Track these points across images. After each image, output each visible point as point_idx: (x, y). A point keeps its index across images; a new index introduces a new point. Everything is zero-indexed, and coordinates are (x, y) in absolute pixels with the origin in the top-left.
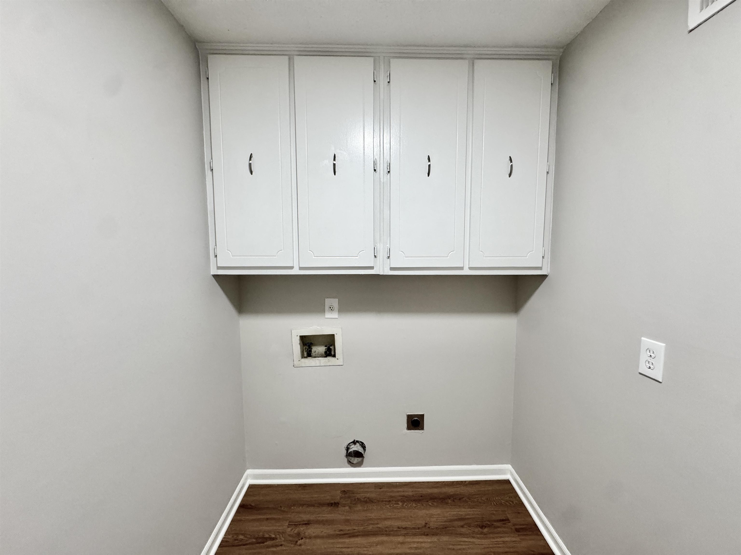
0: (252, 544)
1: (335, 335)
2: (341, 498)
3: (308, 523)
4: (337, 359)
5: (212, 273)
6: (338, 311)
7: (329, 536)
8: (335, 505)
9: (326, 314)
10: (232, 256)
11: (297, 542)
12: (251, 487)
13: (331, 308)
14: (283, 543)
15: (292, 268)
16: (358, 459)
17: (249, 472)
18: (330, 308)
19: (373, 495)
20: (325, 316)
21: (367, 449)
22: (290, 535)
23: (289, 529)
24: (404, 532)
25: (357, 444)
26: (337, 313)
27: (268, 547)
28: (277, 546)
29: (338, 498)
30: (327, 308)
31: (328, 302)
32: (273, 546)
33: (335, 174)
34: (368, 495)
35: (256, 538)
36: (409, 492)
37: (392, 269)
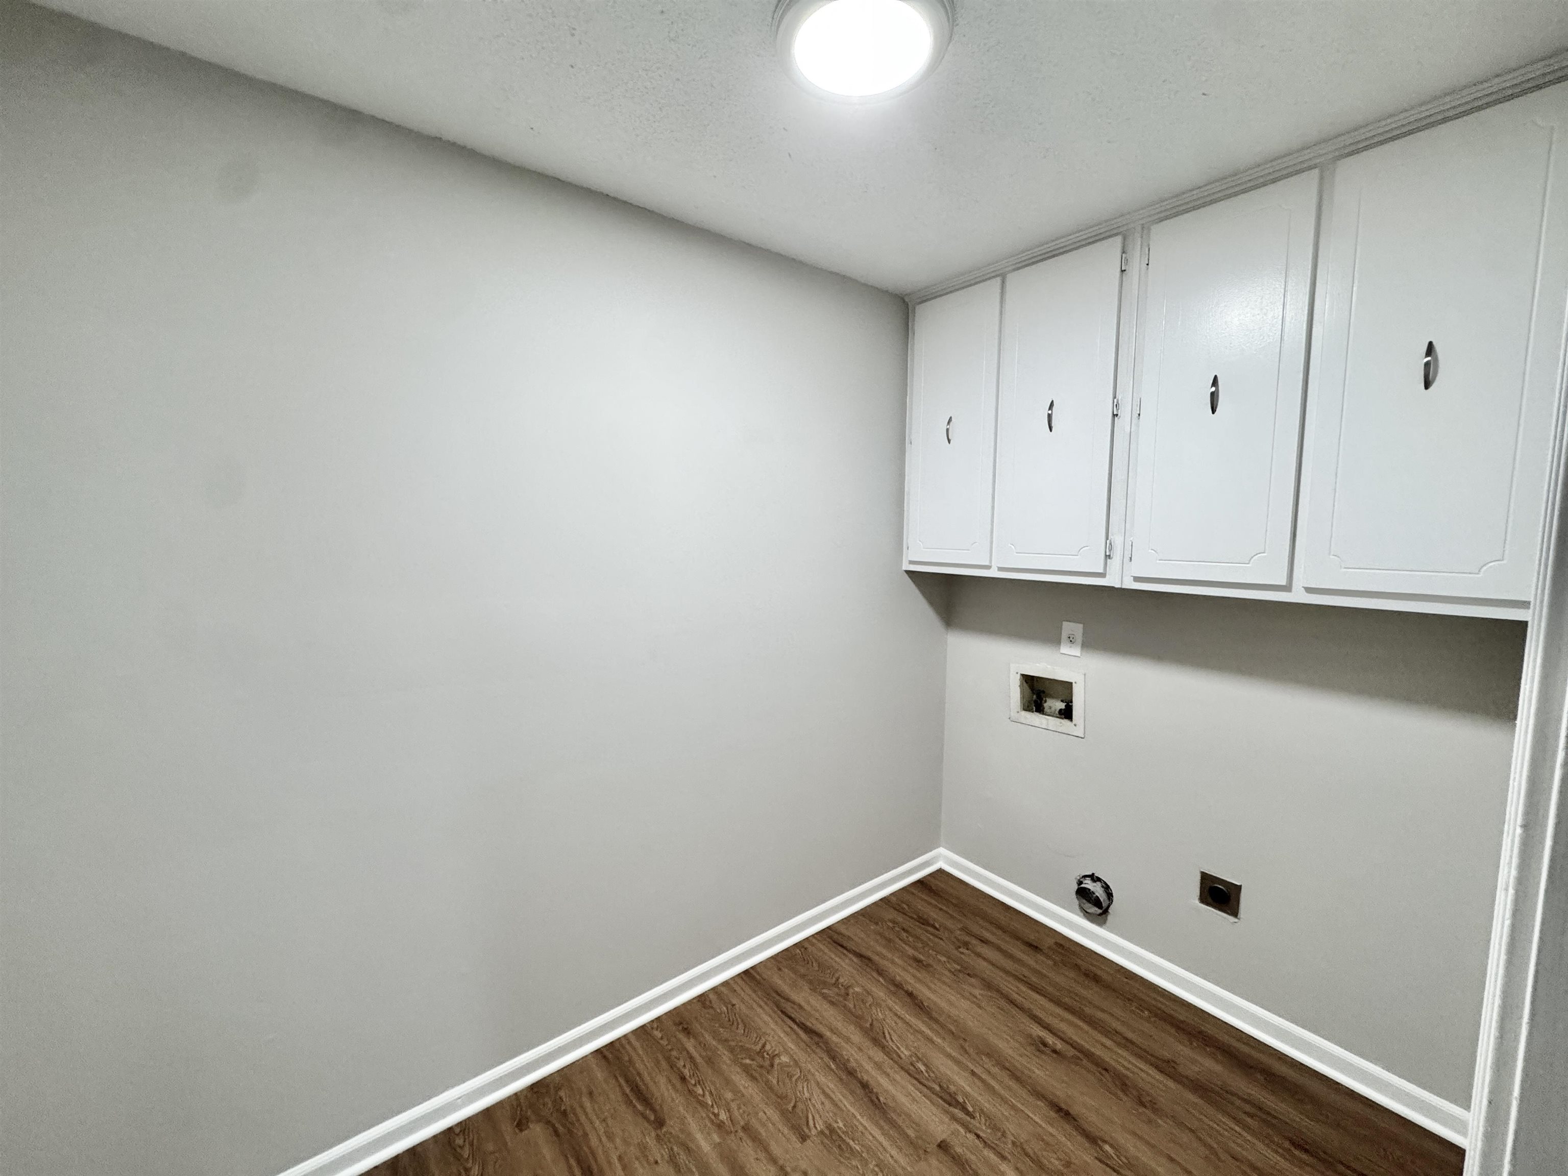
0: (912, 918)
1: (1074, 684)
2: (1049, 948)
3: (984, 941)
4: (1075, 725)
5: (904, 568)
6: (1081, 642)
7: (1007, 972)
8: (1034, 947)
9: (1062, 647)
10: (924, 548)
11: (960, 947)
12: (941, 871)
13: (1071, 639)
14: (944, 939)
15: (988, 567)
16: (1097, 909)
17: (941, 850)
18: (1069, 638)
19: (1105, 976)
20: (1060, 649)
21: (1115, 899)
22: (955, 937)
23: (958, 932)
24: (1119, 1039)
25: (1099, 883)
26: (1080, 648)
27: (927, 931)
28: (936, 936)
29: (1047, 945)
30: (1064, 635)
31: (1069, 628)
32: (932, 934)
33: (1051, 430)
34: (1099, 972)
35: (919, 917)
36: (1182, 1015)
37: (1137, 579)
